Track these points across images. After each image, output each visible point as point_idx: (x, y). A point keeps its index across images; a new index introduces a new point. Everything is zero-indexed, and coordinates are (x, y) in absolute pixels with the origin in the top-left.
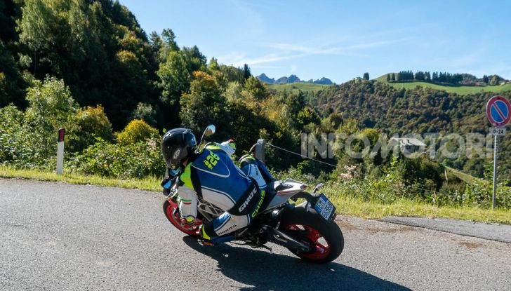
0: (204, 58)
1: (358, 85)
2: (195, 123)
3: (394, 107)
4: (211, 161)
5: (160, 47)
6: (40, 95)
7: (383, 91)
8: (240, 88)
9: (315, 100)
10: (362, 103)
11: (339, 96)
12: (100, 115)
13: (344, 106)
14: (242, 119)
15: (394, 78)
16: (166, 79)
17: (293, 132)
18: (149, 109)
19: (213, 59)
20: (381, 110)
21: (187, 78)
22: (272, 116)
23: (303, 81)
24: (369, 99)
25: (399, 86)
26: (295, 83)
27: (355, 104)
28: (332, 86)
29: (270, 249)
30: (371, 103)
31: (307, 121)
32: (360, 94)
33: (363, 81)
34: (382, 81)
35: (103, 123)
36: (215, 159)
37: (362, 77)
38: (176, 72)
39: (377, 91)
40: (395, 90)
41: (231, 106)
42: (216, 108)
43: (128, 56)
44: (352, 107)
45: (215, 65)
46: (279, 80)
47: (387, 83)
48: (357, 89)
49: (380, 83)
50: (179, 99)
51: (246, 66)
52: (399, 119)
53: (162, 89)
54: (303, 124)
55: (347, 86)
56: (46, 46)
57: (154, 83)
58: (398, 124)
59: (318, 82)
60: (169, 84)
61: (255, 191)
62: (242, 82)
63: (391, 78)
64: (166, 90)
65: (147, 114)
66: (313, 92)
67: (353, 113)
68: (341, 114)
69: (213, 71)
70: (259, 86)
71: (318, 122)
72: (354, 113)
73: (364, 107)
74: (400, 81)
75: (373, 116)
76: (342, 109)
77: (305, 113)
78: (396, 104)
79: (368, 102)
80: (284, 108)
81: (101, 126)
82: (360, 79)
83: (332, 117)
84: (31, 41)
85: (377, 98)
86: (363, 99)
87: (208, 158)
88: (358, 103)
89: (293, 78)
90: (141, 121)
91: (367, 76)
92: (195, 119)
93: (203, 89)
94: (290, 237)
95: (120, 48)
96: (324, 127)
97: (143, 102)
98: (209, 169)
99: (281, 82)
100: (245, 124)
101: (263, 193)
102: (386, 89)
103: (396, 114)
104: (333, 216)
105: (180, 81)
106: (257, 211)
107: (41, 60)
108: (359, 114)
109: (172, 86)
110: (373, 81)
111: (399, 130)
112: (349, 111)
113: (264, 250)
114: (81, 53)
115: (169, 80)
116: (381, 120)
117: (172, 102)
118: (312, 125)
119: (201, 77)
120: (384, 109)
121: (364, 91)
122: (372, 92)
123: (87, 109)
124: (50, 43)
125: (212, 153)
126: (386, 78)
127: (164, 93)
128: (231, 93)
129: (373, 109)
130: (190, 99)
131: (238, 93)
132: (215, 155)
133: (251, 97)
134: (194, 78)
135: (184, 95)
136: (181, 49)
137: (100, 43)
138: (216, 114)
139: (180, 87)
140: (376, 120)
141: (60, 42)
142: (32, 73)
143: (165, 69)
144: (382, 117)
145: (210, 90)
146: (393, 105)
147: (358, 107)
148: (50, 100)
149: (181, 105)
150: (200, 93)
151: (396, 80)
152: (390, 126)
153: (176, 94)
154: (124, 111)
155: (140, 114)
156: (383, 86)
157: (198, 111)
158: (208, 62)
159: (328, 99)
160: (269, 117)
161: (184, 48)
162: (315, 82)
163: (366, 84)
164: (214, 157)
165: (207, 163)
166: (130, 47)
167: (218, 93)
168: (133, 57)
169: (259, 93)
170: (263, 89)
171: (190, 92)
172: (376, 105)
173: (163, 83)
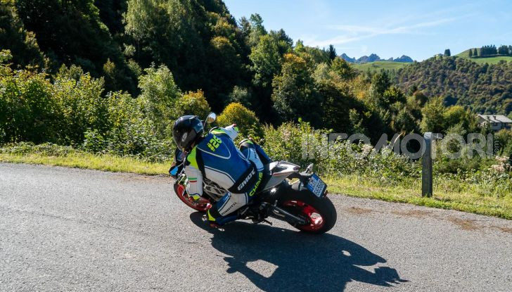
0: (290, 40)
1: (439, 61)
2: (287, 104)
3: (477, 82)
4: (214, 144)
5: (249, 32)
6: (151, 83)
7: (465, 67)
8: (328, 69)
9: (396, 78)
10: (443, 80)
11: (420, 73)
12: (201, 100)
13: (425, 83)
14: (331, 100)
15: (476, 53)
16: (258, 63)
17: (382, 111)
18: (244, 92)
19: (299, 41)
20: (463, 86)
21: (277, 61)
22: (359, 96)
23: (384, 60)
24: (451, 76)
25: (481, 62)
26: (376, 62)
27: (436, 80)
28: (413, 63)
29: (271, 224)
30: (452, 80)
31: (393, 100)
32: (441, 71)
33: (444, 58)
34: (463, 56)
35: (203, 107)
36: (217, 143)
37: (443, 53)
38: (268, 55)
39: (459, 67)
40: (478, 66)
41: (320, 87)
42: (306, 90)
43: (222, 42)
44: (433, 84)
45: (301, 47)
46: (360, 60)
47: (469, 59)
48: (439, 66)
49: (461, 59)
50: (271, 82)
51: (331, 47)
52: (482, 95)
53: (254, 72)
54: (389, 103)
55: (428, 63)
56: (148, 35)
57: (247, 67)
58: (481, 100)
59: (398, 60)
60: (261, 67)
61: (253, 173)
62: (329, 64)
63: (473, 53)
64: (258, 73)
65: (243, 97)
66: (394, 70)
67: (434, 90)
68: (423, 91)
69: (300, 54)
70: (345, 66)
71: (404, 101)
72: (436, 90)
73: (445, 84)
74: (482, 56)
75: (455, 93)
76: (423, 87)
77: (390, 92)
78: (479, 80)
79: (450, 79)
80: (371, 87)
81: (202, 109)
82: (441, 56)
83: (416, 95)
84: (135, 32)
85: (459, 74)
86: (444, 76)
87: (211, 141)
88: (439, 80)
89: (374, 57)
90: (238, 104)
91: (448, 52)
92: (287, 100)
93: (294, 71)
94: (288, 212)
95: (213, 34)
96: (410, 105)
97: (238, 85)
98: (211, 151)
99: (362, 62)
100: (334, 105)
101: (261, 175)
102: (469, 64)
103: (479, 90)
104: (324, 193)
105: (271, 63)
106: (254, 190)
107: (144, 49)
108: (441, 91)
109: (264, 69)
110: (455, 57)
111: (482, 107)
112: (430, 89)
113: (265, 223)
114: (179, 40)
115: (261, 63)
116: (463, 97)
117: (264, 84)
118: (398, 104)
119: (291, 59)
120: (466, 85)
121: (446, 68)
122: (454, 68)
123: (188, 93)
124: (151, 33)
125: (215, 137)
126: (468, 54)
127: (256, 76)
128: (319, 74)
129: (455, 86)
130: (282, 81)
131: (326, 75)
132: (218, 139)
133: (339, 77)
134: (284, 60)
135: (276, 77)
136: (269, 32)
137: (195, 30)
138: (307, 95)
139: (272, 70)
140: (458, 96)
141: (160, 31)
142: (136, 62)
143: (257, 53)
144: (464, 94)
145: (300, 72)
146: (475, 81)
147: (439, 84)
148: (160, 87)
149: (274, 88)
150: (291, 75)
151: (478, 55)
152: (472, 102)
153: (268, 76)
154: (220, 94)
155: (236, 96)
156: (465, 61)
157: (290, 93)
158: (294, 45)
159: (409, 77)
160: (358, 97)
161: (272, 32)
162: (396, 60)
163: (447, 60)
164: (217, 140)
165: (210, 146)
166: (223, 33)
167: (307, 74)
168: (227, 43)
169: (346, 73)
170: (349, 69)
171: (282, 74)
172: (459, 81)
173: (255, 66)
